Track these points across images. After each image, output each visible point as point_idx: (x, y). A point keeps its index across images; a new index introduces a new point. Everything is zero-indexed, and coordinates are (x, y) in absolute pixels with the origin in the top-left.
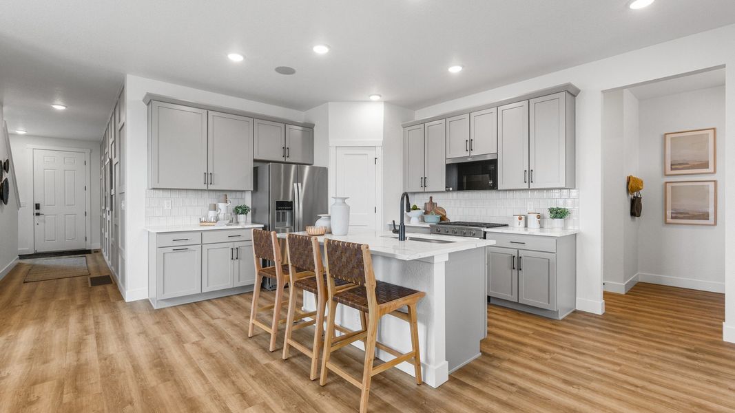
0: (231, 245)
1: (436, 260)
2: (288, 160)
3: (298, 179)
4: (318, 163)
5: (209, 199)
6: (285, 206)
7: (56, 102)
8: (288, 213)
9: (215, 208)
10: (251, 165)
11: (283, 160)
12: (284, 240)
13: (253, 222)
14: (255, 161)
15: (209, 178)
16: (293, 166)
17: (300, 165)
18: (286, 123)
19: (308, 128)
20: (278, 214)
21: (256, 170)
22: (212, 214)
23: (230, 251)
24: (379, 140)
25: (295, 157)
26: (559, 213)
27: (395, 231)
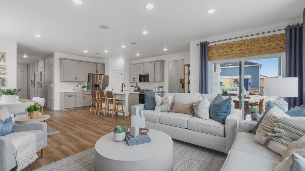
0: (83, 96)
1: (126, 94)
2: (97, 73)
3: (100, 78)
4: (106, 74)
5: (76, 84)
6: (97, 86)
7: (25, 55)
8: (98, 88)
9: (78, 86)
10: (87, 75)
11: (96, 73)
12: (98, 93)
13: (87, 90)
14: (88, 74)
15: (76, 79)
16: (99, 75)
17: (101, 75)
18: (97, 63)
19: (103, 65)
20: (95, 88)
21: (89, 76)
22: (77, 88)
23: (82, 97)
24: (122, 68)
25: (100, 72)
26: (161, 87)
27: (121, 90)
